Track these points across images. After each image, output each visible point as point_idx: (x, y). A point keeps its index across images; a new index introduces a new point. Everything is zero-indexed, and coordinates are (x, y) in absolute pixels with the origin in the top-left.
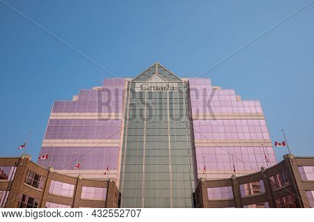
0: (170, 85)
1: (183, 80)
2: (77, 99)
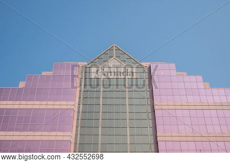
1: (144, 64)
2: (24, 86)
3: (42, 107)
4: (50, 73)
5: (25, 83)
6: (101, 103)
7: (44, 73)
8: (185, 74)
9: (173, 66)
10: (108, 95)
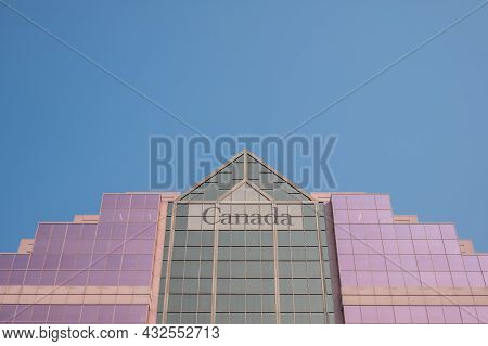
0: (282, 210)
1: (316, 196)
2: (30, 248)
3: (72, 300)
4: (93, 218)
5: (32, 241)
6: (214, 291)
7: (78, 219)
8: (413, 219)
9: (385, 200)
10: (232, 270)
